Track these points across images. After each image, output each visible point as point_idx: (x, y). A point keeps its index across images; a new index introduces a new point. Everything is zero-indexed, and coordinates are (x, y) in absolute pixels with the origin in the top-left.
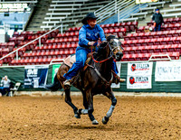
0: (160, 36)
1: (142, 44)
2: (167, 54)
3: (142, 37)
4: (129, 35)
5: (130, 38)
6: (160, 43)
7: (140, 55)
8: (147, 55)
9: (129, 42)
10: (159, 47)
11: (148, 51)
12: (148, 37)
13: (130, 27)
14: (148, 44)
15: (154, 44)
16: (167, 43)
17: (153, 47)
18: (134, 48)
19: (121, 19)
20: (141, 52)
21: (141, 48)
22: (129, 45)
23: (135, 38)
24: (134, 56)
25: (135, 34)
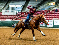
0: (55, 14)
1: (51, 16)
2: (57, 18)
3: (51, 14)
4: (48, 13)
5: (48, 14)
6: (55, 15)
7: (50, 18)
8: (52, 18)
9: (47, 15)
10: (55, 16)
11: (52, 17)
12: (52, 14)
13: (48, 11)
14: (52, 15)
15: (54, 15)
16: (57, 15)
17: (54, 16)
18: (49, 17)
19: (45, 9)
20: (51, 17)
21: (50, 16)
22: (48, 16)
23: (49, 14)
24: (49, 18)
25: (49, 13)
